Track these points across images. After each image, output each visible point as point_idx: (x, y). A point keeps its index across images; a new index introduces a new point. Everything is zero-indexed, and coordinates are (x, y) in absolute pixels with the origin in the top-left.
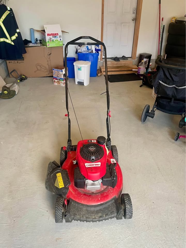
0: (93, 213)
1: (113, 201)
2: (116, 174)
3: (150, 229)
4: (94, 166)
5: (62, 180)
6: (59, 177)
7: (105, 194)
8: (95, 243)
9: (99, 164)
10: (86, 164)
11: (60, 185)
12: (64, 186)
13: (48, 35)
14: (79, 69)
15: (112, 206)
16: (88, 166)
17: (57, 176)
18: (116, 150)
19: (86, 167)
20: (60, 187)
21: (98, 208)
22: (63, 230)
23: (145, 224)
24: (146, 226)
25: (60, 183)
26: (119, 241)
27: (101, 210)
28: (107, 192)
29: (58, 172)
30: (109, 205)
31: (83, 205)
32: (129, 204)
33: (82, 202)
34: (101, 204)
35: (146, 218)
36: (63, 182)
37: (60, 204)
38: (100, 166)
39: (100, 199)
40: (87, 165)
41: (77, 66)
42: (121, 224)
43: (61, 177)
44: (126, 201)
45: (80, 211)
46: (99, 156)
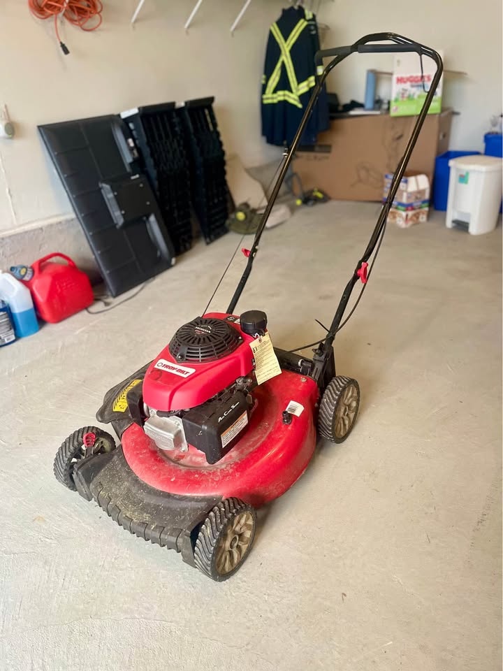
0: (134, 504)
3: (247, 650)
4: (174, 372)
7: (197, 476)
9: (187, 373)
11: (118, 404)
12: (123, 410)
13: (400, 80)
14: (463, 178)
15: (189, 515)
16: (160, 368)
17: (131, 385)
20: (116, 409)
21: (153, 501)
22: (66, 510)
23: (249, 628)
27: (157, 507)
28: (204, 475)
30: (184, 510)
31: (130, 472)
32: (214, 524)
33: (134, 465)
34: (168, 496)
38: (187, 376)
39: (172, 480)
40: (161, 363)
41: (458, 170)
44: (215, 513)
45: (116, 483)
46: (201, 353)
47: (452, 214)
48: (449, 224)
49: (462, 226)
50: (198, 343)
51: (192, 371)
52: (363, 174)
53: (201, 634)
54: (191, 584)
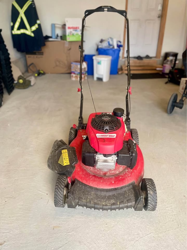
0: (103, 198)
1: (131, 186)
2: (135, 150)
3: (180, 227)
4: (108, 137)
5: (68, 157)
6: (64, 154)
7: (120, 177)
8: (104, 237)
9: (114, 136)
10: (97, 135)
11: (64, 162)
12: (69, 164)
13: (69, 28)
14: (99, 63)
15: (129, 192)
16: (100, 137)
17: (62, 153)
18: (136, 133)
19: (98, 137)
20: (65, 164)
21: (111, 194)
22: (64, 217)
23: (173, 221)
24: (175, 223)
25: (65, 160)
26: (137, 238)
27: (114, 195)
28: (123, 176)
29: (64, 149)
30: (125, 191)
31: (91, 187)
32: (152, 189)
33: (91, 184)
34: (116, 189)
35: (174, 213)
36: (68, 159)
37: (62, 182)
38: (115, 137)
39: (113, 182)
40: (99, 135)
41: (96, 60)
42: (141, 217)
43: (67, 154)
44: (149, 185)
45: (88, 194)
46: (115, 127)
47: (96, 76)
48: (95, 79)
49: (100, 79)
50: (106, 124)
51: (115, 135)
52: (58, 63)
53: (163, 231)
54: (142, 218)
